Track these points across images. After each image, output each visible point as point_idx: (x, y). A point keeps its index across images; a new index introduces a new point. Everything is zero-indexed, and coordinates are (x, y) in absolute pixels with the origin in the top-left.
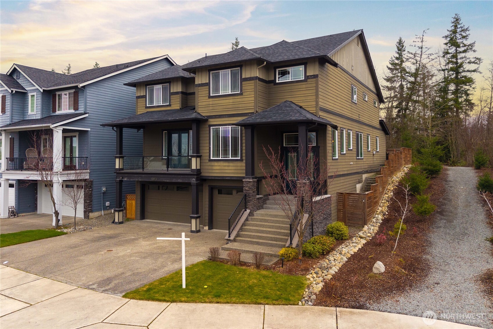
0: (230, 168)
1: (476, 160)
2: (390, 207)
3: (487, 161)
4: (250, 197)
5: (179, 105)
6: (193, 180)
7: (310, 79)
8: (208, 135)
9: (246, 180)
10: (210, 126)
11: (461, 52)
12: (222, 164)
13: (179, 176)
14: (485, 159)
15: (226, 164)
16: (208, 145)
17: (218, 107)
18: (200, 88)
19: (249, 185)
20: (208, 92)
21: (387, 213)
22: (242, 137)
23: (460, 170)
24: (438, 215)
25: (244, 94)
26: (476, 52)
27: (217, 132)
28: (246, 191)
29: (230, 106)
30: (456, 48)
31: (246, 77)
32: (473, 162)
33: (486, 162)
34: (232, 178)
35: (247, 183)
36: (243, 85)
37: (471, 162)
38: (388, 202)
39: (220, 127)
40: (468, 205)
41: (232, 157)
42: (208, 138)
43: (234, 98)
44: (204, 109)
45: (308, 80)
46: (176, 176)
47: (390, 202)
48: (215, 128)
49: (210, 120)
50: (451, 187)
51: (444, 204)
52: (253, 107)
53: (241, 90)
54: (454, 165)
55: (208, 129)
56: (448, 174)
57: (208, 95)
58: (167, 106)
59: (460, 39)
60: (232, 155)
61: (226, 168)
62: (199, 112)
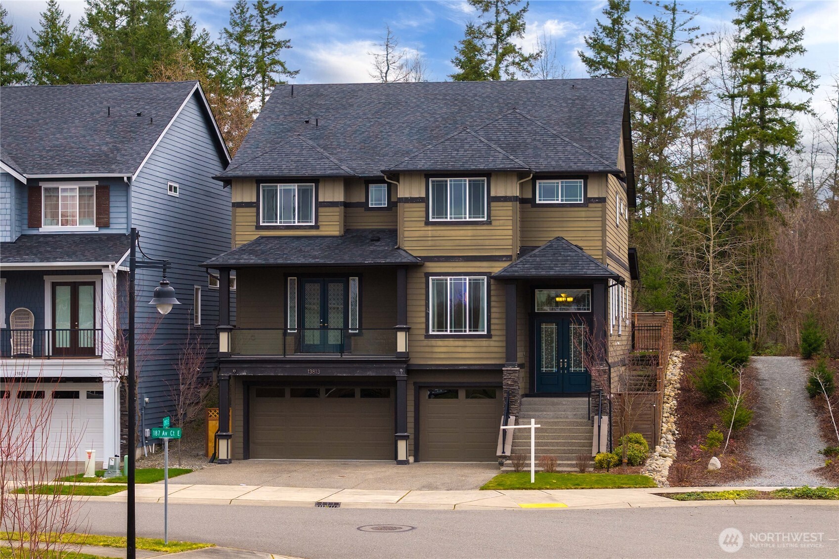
0: (467, 350)
1: (805, 340)
2: (679, 424)
3: (823, 341)
4: (515, 396)
5: (337, 228)
6: (400, 373)
7: (592, 202)
8: (423, 291)
9: (509, 369)
10: (428, 275)
11: (772, 53)
12: (451, 342)
13: (370, 366)
14: (820, 337)
15: (460, 343)
16: (423, 309)
17: (443, 242)
18: (407, 205)
19: (513, 376)
20: (423, 214)
21: (677, 432)
22: (490, 296)
23: (775, 362)
24: (754, 430)
25: (494, 223)
26: (805, 53)
27: (441, 289)
28: (508, 387)
29: (468, 243)
30: (762, 40)
31: (498, 195)
32: (796, 344)
33: (822, 344)
34: (472, 368)
35: (510, 374)
36: (492, 208)
37: (793, 345)
38: (674, 415)
39: (449, 278)
40: (794, 415)
41: (470, 331)
42: (424, 297)
43: (474, 228)
44: (414, 244)
45: (590, 205)
46: (362, 365)
47: (677, 416)
48: (437, 280)
49: (428, 264)
50: (767, 389)
51: (760, 416)
52: (511, 247)
53: (489, 216)
54: (758, 353)
55: (424, 280)
56: (756, 369)
57: (424, 219)
58: (311, 227)
59: (771, 17)
60: (470, 327)
61: (460, 350)
62: (405, 248)
